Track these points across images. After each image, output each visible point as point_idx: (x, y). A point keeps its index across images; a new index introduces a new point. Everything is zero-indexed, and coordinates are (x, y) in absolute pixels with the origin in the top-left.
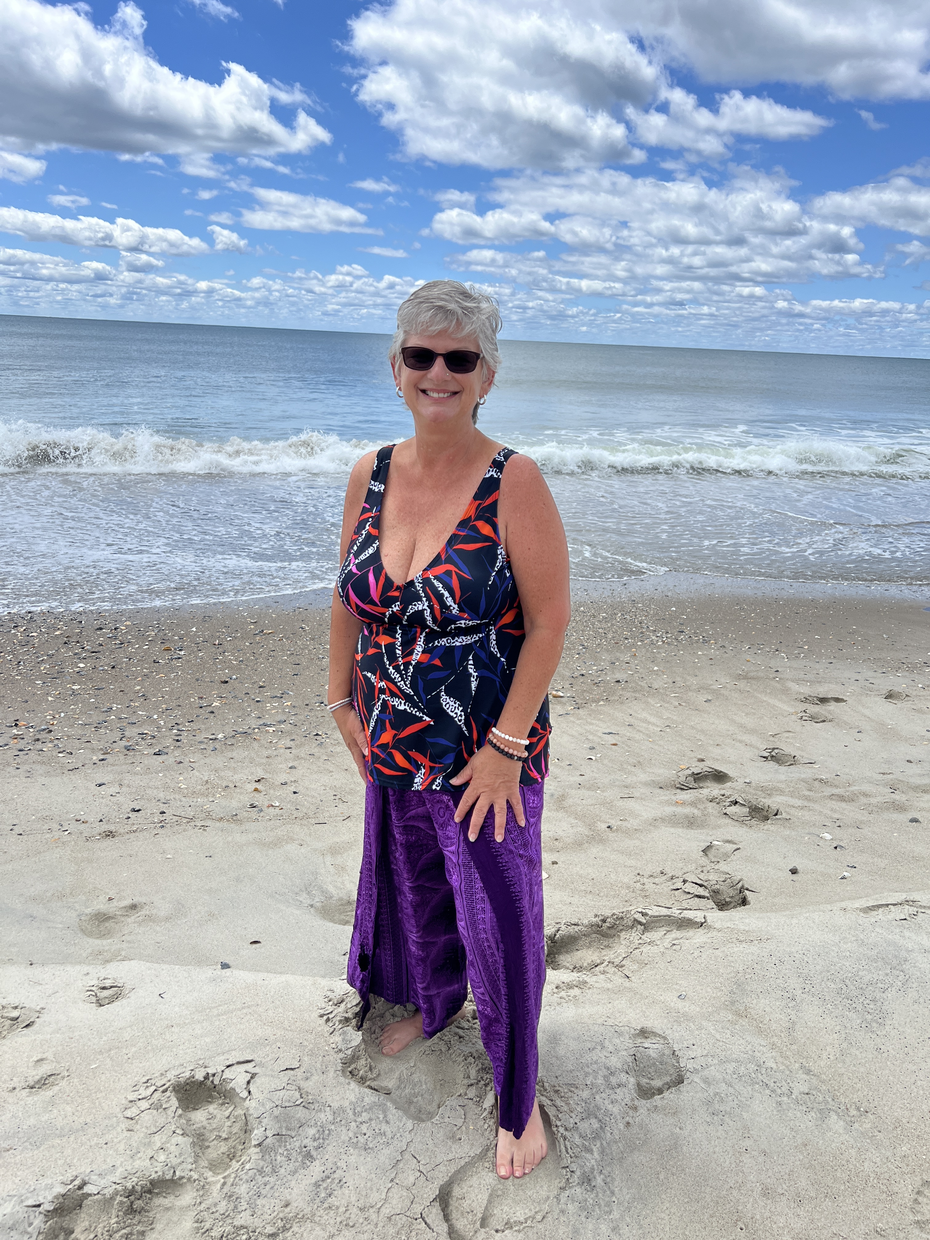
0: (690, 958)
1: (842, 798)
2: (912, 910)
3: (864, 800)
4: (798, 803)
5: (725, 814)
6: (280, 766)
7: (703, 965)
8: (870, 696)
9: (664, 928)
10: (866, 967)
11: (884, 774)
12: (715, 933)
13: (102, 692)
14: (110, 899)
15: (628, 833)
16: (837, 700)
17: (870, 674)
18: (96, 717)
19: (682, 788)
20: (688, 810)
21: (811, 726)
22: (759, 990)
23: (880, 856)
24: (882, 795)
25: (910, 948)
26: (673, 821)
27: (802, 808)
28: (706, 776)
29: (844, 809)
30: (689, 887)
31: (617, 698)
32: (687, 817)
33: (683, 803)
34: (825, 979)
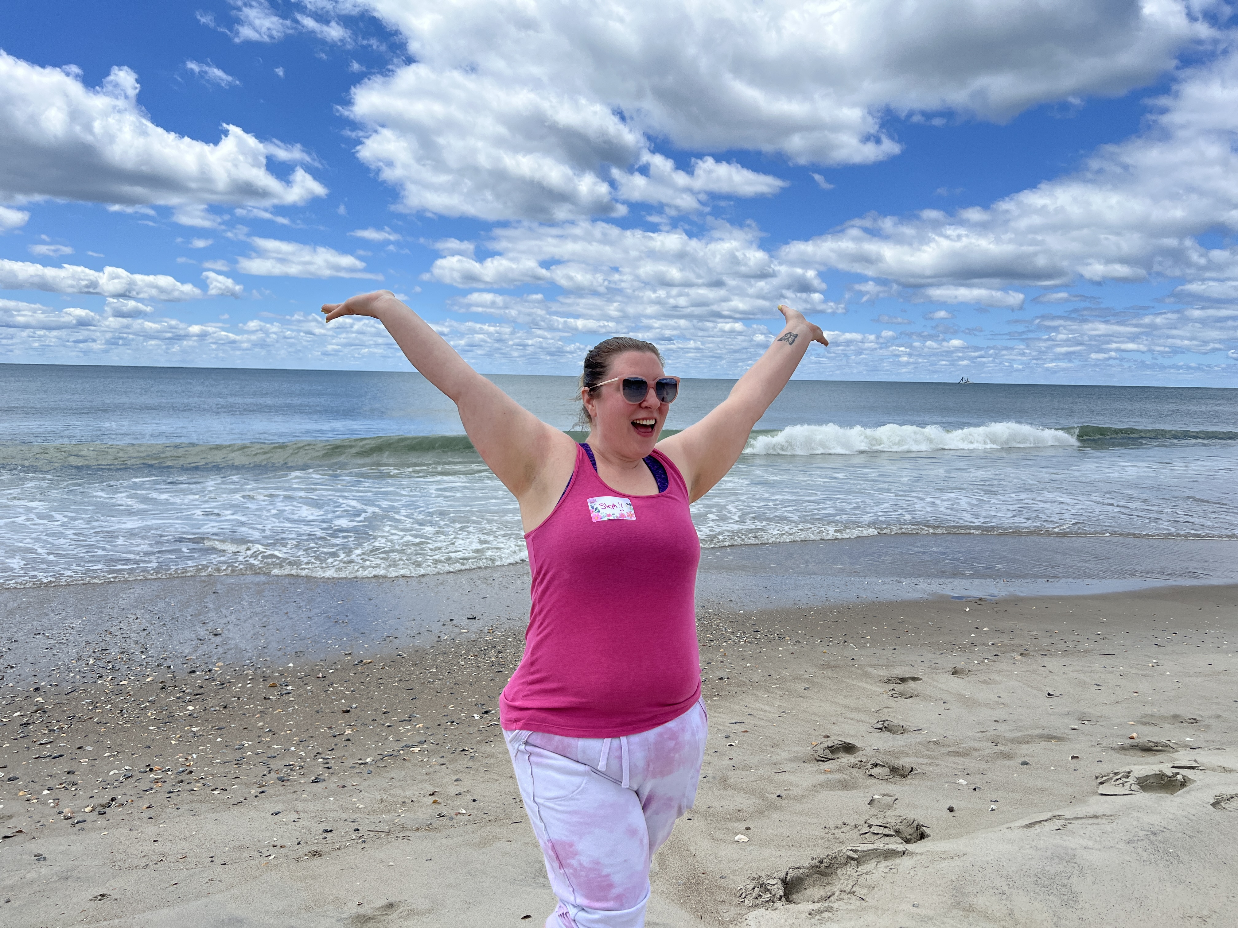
0: (909, 876)
1: (958, 754)
2: (1062, 822)
3: (975, 754)
4: (926, 761)
5: (871, 775)
6: (445, 780)
7: (922, 881)
8: (939, 673)
9: (874, 860)
10: (1048, 864)
11: (982, 732)
12: (919, 857)
13: (224, 731)
14: (360, 904)
15: (798, 799)
16: (914, 679)
17: (931, 656)
18: (232, 756)
19: (823, 760)
20: (837, 776)
21: (901, 701)
22: (975, 891)
23: (1013, 791)
24: (988, 749)
25: (1074, 847)
26: (829, 786)
27: (930, 764)
28: (838, 748)
29: (964, 762)
30: (875, 829)
31: (727, 693)
32: (840, 781)
33: (831, 771)
34: (1022, 876)
